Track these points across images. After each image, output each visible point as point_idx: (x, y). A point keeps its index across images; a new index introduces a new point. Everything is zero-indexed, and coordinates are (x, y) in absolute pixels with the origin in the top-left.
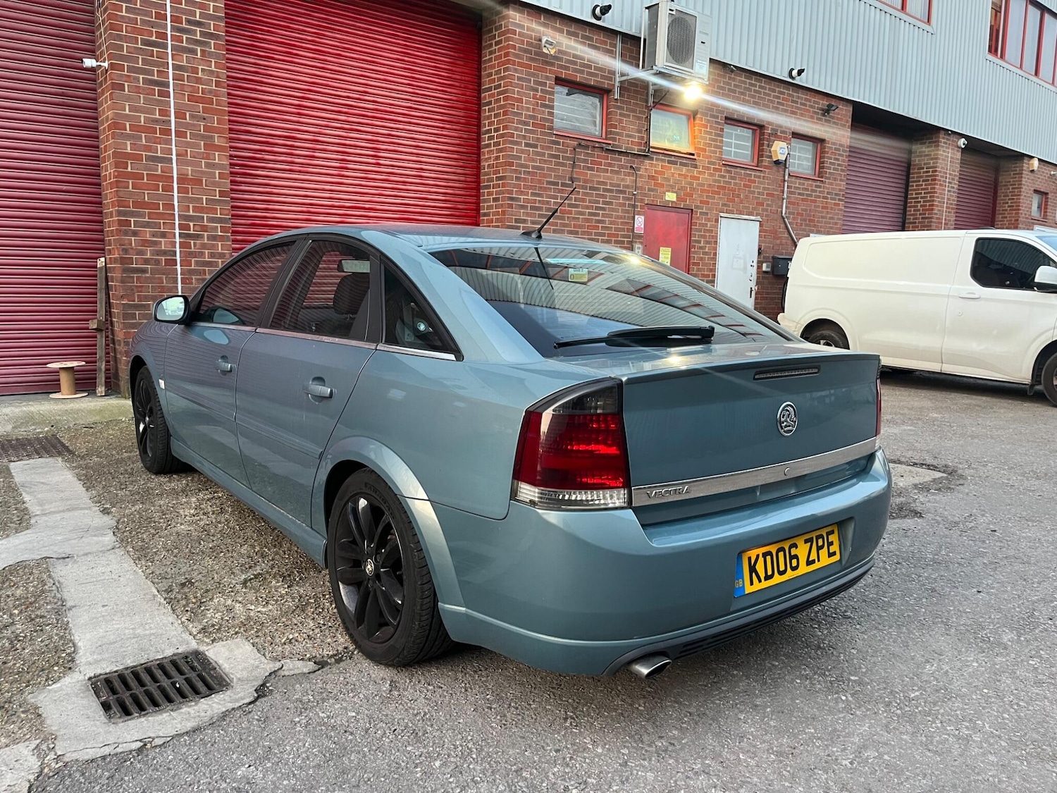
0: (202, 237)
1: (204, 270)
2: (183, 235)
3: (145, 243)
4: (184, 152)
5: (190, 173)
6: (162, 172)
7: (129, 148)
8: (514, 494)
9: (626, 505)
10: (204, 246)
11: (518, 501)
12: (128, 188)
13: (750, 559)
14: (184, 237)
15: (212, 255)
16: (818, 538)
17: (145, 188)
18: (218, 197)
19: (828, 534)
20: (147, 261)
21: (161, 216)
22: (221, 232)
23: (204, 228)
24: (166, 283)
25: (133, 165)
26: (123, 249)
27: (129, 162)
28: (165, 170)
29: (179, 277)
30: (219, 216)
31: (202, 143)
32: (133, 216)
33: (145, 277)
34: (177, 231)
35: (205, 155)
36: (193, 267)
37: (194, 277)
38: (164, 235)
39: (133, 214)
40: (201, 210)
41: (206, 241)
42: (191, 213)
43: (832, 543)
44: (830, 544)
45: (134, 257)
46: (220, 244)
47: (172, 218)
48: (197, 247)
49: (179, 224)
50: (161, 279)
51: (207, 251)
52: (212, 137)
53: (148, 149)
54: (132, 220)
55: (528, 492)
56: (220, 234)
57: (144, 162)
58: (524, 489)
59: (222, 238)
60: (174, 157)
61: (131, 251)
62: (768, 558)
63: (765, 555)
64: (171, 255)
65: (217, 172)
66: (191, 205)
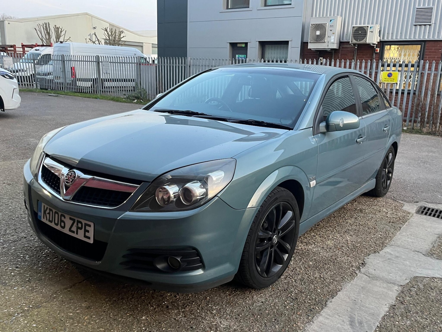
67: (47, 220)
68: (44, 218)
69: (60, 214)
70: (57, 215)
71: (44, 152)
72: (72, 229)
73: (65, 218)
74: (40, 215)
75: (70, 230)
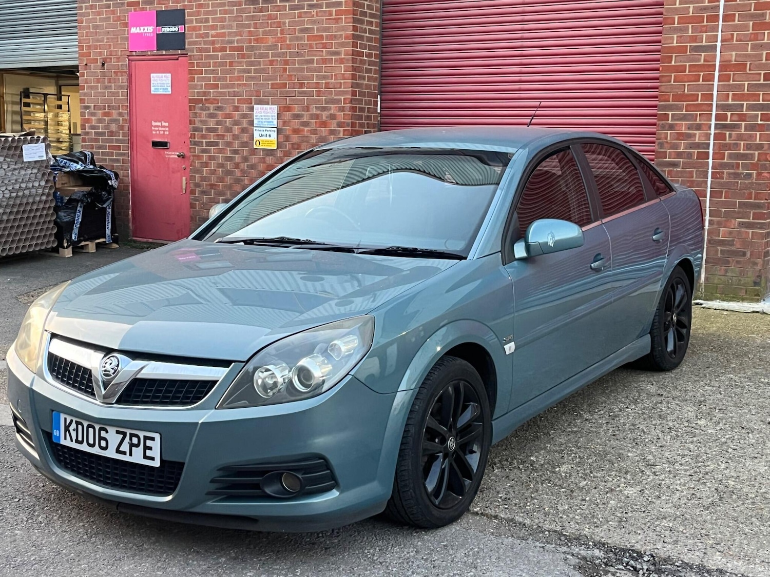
0: (739, 126)
1: (738, 164)
2: (718, 126)
3: (680, 136)
4: (730, 36)
5: (734, 58)
6: (704, 61)
7: (675, 42)
10: (740, 137)
12: (670, 82)
14: (719, 128)
15: (748, 147)
17: (686, 80)
18: (762, 82)
20: (679, 155)
21: (698, 107)
22: (761, 120)
23: (742, 118)
24: (696, 177)
25: (677, 58)
26: (659, 143)
27: (674, 55)
28: (708, 59)
29: (710, 171)
30: (761, 102)
31: (751, 23)
32: (671, 110)
33: (677, 171)
34: (713, 122)
35: (753, 35)
36: (725, 161)
37: (725, 171)
38: (699, 127)
39: (671, 108)
40: (742, 97)
41: (743, 132)
42: (730, 102)
45: (668, 151)
46: (758, 134)
47: (710, 108)
48: (733, 138)
49: (716, 114)
50: (691, 173)
51: (742, 143)
52: (764, 15)
53: (694, 39)
54: (670, 113)
56: (759, 122)
57: (688, 53)
59: (761, 128)
60: (719, 44)
61: (666, 145)
64: (704, 148)
65: (765, 53)
66: (731, 93)
67: (72, 441)
68: (65, 439)
69: (97, 427)
70: (91, 430)
71: (46, 331)
72: (121, 449)
73: (107, 432)
74: (58, 435)
75: (118, 451)
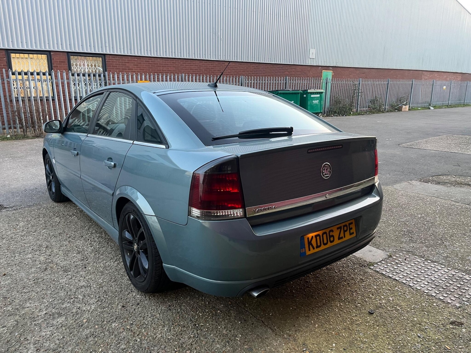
8: (189, 213)
9: (243, 216)
11: (191, 216)
13: (308, 238)
16: (344, 226)
19: (350, 224)
43: (352, 228)
44: (351, 229)
55: (196, 212)
58: (194, 211)
62: (318, 237)
63: (316, 236)
